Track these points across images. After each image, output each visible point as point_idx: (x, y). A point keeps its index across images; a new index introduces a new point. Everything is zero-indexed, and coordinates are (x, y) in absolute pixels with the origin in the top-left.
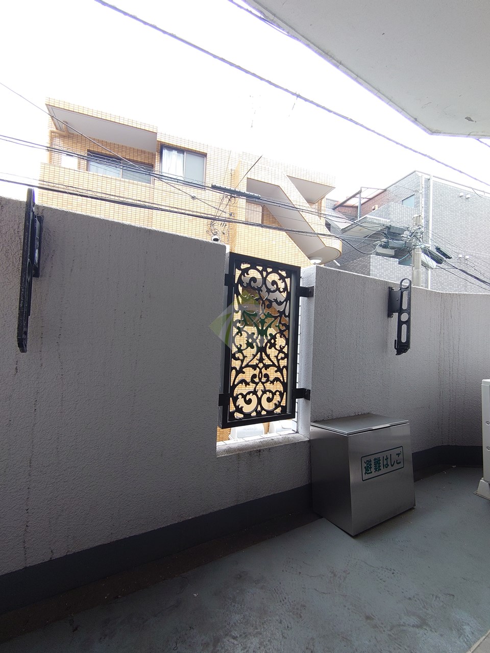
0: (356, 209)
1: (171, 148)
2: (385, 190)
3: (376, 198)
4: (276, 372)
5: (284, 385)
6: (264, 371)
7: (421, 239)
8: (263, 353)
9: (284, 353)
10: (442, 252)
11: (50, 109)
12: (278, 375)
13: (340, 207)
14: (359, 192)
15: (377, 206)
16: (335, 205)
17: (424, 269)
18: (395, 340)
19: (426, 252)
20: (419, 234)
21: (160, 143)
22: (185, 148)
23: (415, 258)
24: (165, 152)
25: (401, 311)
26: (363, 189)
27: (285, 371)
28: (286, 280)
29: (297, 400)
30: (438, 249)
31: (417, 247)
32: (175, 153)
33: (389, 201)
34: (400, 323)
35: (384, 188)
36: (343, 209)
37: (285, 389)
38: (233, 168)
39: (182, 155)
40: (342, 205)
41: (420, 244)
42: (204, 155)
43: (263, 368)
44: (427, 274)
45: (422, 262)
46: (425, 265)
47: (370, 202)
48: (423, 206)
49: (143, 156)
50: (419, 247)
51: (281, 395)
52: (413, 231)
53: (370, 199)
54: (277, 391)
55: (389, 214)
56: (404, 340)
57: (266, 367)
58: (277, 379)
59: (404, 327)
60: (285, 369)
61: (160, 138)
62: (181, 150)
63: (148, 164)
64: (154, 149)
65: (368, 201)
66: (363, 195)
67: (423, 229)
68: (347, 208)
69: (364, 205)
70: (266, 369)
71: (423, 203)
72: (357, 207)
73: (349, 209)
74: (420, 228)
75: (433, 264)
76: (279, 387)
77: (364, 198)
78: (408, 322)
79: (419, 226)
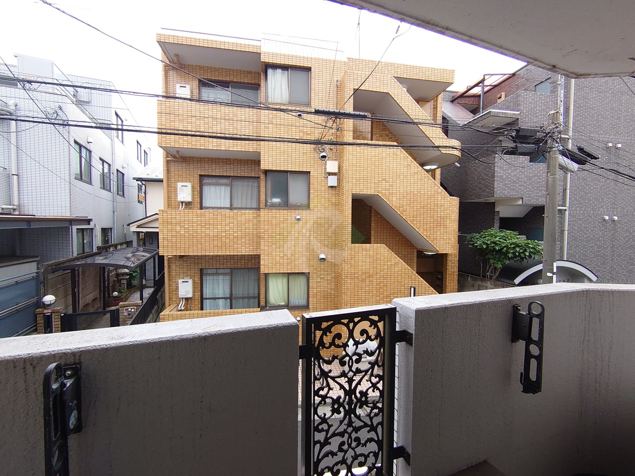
0: (478, 99)
1: (275, 66)
2: (514, 75)
3: (503, 84)
4: (369, 432)
5: (379, 443)
6: (354, 435)
7: (558, 140)
8: (352, 415)
9: (378, 408)
10: (586, 152)
11: (162, 45)
12: (373, 435)
13: (458, 99)
14: (482, 81)
15: (503, 94)
16: (453, 97)
17: (562, 172)
18: (522, 373)
19: (565, 153)
20: (556, 134)
21: (264, 64)
22: (288, 65)
23: (551, 162)
24: (270, 72)
25: (529, 341)
26: (486, 77)
27: (379, 429)
28: (379, 324)
29: (395, 461)
30: (581, 150)
31: (554, 149)
32: (279, 71)
33: (518, 87)
34: (528, 356)
35: (512, 72)
36: (463, 101)
37: (380, 448)
38: (339, 79)
39: (286, 72)
40: (462, 96)
41: (557, 145)
42: (308, 69)
43: (352, 432)
44: (565, 178)
45: (560, 165)
46: (563, 168)
47: (496, 89)
48: (562, 99)
49: (249, 76)
50: (556, 149)
51: (376, 455)
52: (549, 131)
53: (495, 86)
54: (370, 453)
55: (519, 105)
56: (533, 376)
57: (357, 430)
58: (370, 440)
59: (533, 363)
60: (380, 426)
61: (264, 59)
62: (285, 68)
63: (255, 84)
64: (259, 69)
65: (492, 89)
66: (486, 83)
67: (561, 128)
68: (467, 99)
69: (487, 94)
70: (356, 433)
71: (562, 95)
72: (479, 96)
73: (470, 99)
74: (557, 127)
75: (575, 166)
76: (373, 447)
77: (487, 86)
78: (539, 358)
79: (555, 124)
